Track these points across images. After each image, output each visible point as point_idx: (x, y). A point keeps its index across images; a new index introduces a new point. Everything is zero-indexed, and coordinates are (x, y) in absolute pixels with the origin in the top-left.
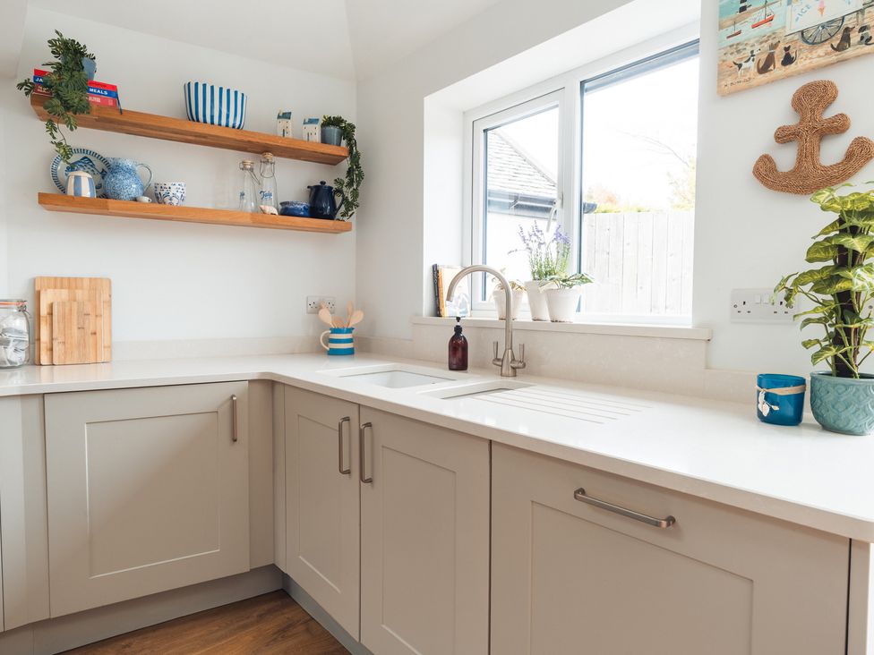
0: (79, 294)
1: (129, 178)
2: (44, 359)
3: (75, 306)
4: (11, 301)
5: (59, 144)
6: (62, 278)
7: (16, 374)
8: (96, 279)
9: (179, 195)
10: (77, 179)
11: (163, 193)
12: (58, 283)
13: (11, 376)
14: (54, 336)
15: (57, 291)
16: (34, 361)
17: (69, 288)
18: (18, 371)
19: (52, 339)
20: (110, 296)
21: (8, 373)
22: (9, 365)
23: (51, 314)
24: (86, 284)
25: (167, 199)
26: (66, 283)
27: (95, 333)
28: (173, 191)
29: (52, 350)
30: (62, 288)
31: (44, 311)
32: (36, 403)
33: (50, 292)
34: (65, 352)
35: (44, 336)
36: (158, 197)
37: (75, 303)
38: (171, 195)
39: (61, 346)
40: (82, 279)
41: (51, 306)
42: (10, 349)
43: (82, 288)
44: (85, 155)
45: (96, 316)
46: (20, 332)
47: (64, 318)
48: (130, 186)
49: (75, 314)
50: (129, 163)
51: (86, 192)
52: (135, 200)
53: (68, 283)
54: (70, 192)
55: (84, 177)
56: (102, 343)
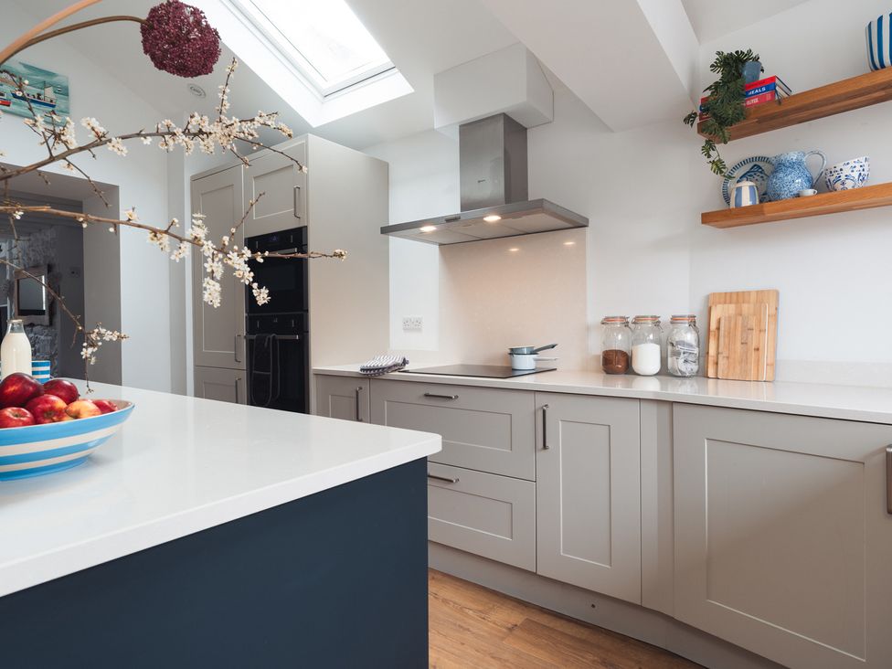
0: (745, 307)
1: (791, 173)
2: (711, 373)
3: (740, 322)
4: (684, 316)
5: (713, 162)
6: (731, 293)
7: (685, 383)
8: (762, 291)
9: (856, 175)
10: (739, 190)
11: (832, 179)
12: (728, 298)
13: (680, 385)
14: (720, 351)
15: (726, 306)
16: (702, 374)
17: (737, 302)
18: (688, 381)
19: (718, 353)
20: (776, 309)
21: (679, 381)
22: (680, 374)
23: (718, 329)
24: (753, 298)
25: (838, 185)
26: (734, 297)
27: (758, 349)
28: (847, 171)
29: (717, 364)
30: (730, 303)
31: (713, 326)
32: (666, 409)
33: (720, 307)
34: (728, 367)
35: (712, 351)
36: (823, 184)
37: (741, 318)
38: (843, 178)
39: (725, 360)
40: (749, 292)
41: (719, 321)
42: (681, 361)
43: (749, 302)
44: (755, 163)
45: (760, 331)
46: (691, 346)
47: (729, 333)
48: (795, 183)
49: (739, 329)
50: (794, 156)
51: (746, 201)
52: (798, 196)
53: (736, 298)
54: (733, 205)
55: (746, 186)
56: (765, 360)
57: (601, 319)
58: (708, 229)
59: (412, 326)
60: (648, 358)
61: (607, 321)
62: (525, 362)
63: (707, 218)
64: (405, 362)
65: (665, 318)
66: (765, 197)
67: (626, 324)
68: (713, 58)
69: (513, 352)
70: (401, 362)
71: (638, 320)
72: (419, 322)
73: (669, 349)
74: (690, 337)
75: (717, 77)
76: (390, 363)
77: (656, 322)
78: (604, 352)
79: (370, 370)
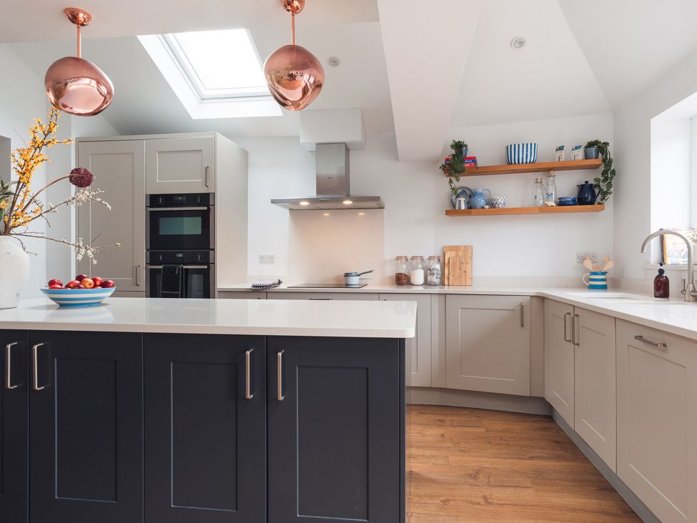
0: (459, 253)
1: (480, 198)
2: (446, 283)
3: (458, 260)
4: (435, 257)
5: (453, 189)
6: (453, 246)
8: (465, 246)
9: (502, 202)
10: (460, 201)
11: (495, 202)
12: (452, 248)
13: (436, 288)
14: (450, 273)
15: (451, 252)
16: (443, 284)
17: (455, 251)
20: (472, 254)
22: (433, 284)
23: (449, 262)
24: (462, 249)
25: (497, 206)
26: (455, 249)
27: (465, 272)
28: (500, 200)
29: (449, 279)
30: (453, 251)
31: (446, 261)
32: (443, 297)
33: (449, 252)
34: (454, 282)
35: (446, 273)
36: (492, 204)
37: (458, 258)
38: (498, 203)
39: (452, 277)
40: (461, 246)
41: (449, 259)
42: (434, 277)
43: (461, 251)
44: (463, 189)
45: (466, 263)
46: (438, 270)
47: (453, 264)
48: (481, 202)
49: (458, 263)
50: (480, 191)
51: (463, 207)
52: (483, 208)
53: (455, 248)
54: (457, 208)
55: (463, 200)
56: (469, 276)
57: (395, 257)
58: (448, 218)
59: (266, 260)
60: (418, 277)
61: (398, 258)
62: (354, 281)
63: (448, 213)
64: (280, 282)
65: (426, 257)
66: (470, 207)
67: (407, 260)
68: (451, 142)
69: (347, 275)
70: (277, 282)
71: (413, 258)
72: (272, 258)
73: (428, 272)
74: (438, 266)
75: (453, 152)
76: (271, 283)
77: (422, 258)
78: (396, 274)
79: (258, 287)
